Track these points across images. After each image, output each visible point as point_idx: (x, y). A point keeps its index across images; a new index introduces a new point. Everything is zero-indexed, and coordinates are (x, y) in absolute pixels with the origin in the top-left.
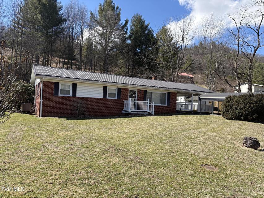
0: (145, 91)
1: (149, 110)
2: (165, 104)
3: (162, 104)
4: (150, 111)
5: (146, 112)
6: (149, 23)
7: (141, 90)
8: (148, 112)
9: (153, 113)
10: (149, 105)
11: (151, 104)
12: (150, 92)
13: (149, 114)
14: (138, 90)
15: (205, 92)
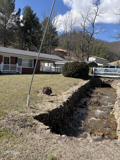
0: (16, 58)
1: (18, 70)
2: (32, 67)
3: (30, 67)
4: (18, 72)
5: (16, 72)
6: (36, 13)
7: (13, 57)
8: (17, 72)
9: (21, 73)
10: (18, 68)
11: (19, 67)
12: (20, 59)
13: (18, 73)
14: (11, 57)
15: (59, 60)
